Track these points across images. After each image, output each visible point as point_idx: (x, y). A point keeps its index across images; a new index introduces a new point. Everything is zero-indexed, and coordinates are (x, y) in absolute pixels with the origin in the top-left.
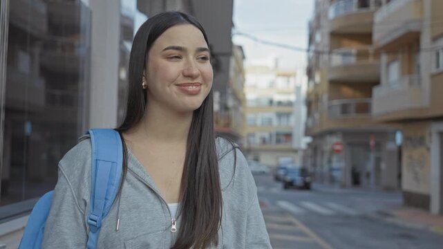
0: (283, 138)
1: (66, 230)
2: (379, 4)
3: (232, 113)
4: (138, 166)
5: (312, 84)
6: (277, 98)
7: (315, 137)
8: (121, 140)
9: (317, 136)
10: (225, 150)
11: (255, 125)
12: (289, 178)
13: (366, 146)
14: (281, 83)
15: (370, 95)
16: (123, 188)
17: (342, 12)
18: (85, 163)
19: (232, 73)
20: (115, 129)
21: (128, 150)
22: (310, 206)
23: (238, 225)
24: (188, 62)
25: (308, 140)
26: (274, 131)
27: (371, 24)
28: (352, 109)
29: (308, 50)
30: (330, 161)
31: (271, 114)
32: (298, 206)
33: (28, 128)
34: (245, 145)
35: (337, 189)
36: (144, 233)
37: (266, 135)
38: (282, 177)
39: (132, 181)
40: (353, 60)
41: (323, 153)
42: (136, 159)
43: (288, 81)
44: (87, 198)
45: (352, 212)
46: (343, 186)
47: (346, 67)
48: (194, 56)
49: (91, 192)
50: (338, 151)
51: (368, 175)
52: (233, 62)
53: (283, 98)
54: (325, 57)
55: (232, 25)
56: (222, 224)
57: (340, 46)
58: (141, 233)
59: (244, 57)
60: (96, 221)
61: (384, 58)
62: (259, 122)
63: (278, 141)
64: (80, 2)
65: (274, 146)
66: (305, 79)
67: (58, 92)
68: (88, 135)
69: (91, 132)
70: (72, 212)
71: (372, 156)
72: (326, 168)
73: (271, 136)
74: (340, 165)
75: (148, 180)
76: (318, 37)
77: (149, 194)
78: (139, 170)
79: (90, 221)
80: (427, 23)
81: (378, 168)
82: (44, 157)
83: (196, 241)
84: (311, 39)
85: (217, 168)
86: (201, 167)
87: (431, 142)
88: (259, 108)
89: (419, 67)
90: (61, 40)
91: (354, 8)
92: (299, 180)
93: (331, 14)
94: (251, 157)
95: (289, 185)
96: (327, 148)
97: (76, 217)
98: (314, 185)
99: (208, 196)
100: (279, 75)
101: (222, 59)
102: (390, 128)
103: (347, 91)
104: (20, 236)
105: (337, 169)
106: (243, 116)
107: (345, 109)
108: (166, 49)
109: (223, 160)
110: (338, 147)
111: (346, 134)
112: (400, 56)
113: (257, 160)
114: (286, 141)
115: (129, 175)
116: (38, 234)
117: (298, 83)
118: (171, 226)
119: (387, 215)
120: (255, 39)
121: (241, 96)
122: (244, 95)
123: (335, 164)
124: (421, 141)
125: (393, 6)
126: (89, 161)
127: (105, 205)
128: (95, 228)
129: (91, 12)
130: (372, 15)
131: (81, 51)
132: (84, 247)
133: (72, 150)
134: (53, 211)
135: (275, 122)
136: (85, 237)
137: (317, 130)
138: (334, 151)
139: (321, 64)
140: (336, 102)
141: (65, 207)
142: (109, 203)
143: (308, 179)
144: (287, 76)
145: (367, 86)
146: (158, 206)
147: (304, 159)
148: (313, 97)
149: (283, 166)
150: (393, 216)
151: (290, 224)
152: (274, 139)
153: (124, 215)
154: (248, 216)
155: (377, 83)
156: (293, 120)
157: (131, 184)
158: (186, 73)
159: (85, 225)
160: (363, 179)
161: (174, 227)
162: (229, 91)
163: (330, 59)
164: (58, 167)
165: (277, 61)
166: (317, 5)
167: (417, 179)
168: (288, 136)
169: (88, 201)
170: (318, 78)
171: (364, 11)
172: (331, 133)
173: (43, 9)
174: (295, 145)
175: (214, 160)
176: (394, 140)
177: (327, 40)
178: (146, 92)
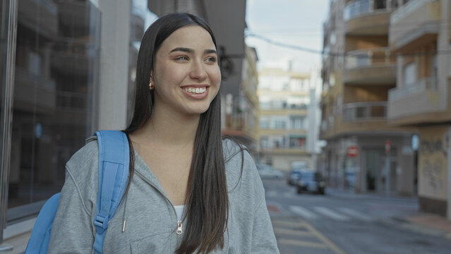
0: (296, 142)
1: (72, 231)
2: (395, 5)
3: (245, 116)
4: (145, 168)
5: (326, 87)
6: (291, 101)
7: (329, 141)
8: (127, 142)
9: (332, 140)
10: (232, 152)
11: (268, 129)
12: (302, 183)
13: (381, 150)
14: (295, 85)
15: (386, 98)
16: (130, 190)
17: (357, 13)
18: (91, 165)
19: (245, 75)
20: (123, 131)
21: (135, 152)
22: (324, 211)
23: (244, 228)
24: (195, 65)
25: (323, 143)
26: (287, 135)
27: (388, 25)
28: (368, 112)
29: (323, 53)
30: (344, 166)
31: (285, 118)
32: (312, 211)
33: (38, 130)
34: (258, 149)
35: (351, 195)
36: (151, 234)
37: (280, 139)
38: (295, 182)
39: (138, 183)
40: (368, 62)
41: (337, 157)
42: (142, 161)
43: (302, 84)
44: (94, 200)
45: (366, 218)
46: (358, 191)
47: (361, 70)
48: (202, 58)
49: (98, 194)
50: (353, 155)
51: (384, 180)
52: (246, 64)
53: (297, 101)
54: (340, 60)
55: (245, 26)
56: (228, 227)
57: (355, 48)
58: (147, 235)
59: (257, 59)
60: (102, 223)
61: (401, 61)
62: (272, 125)
63: (292, 145)
64: (90, 2)
65: (288, 150)
66: (320, 81)
67: (68, 94)
68: (95, 137)
69: (98, 133)
70: (79, 213)
71: (388, 161)
72: (340, 173)
73: (284, 140)
74: (355, 170)
75: (155, 182)
76: (333, 39)
77: (156, 196)
78: (145, 171)
79: (96, 222)
80: (445, 24)
81: (393, 173)
82: (54, 160)
83: (201, 244)
84: (326, 41)
85: (224, 171)
86: (208, 170)
87: (448, 146)
88: (272, 111)
89: (436, 69)
90: (71, 41)
91: (370, 10)
92: (312, 185)
93: (347, 15)
94: (263, 161)
95: (302, 190)
96: (342, 152)
97: (83, 219)
98: (328, 190)
99: (215, 198)
100: (293, 78)
101: (235, 61)
102: (406, 132)
103: (362, 94)
104: (27, 238)
105: (352, 174)
106: (256, 119)
107: (360, 112)
108: (173, 51)
109: (230, 162)
110: (353, 152)
111: (361, 138)
112: (417, 59)
113: (270, 164)
114: (300, 146)
115: (135, 177)
116: (45, 235)
117: (313, 85)
118: (177, 228)
119: (402, 221)
120: (269, 41)
121: (253, 99)
122: (257, 98)
123: (350, 169)
124: (438, 146)
125: (411, 7)
126: (96, 163)
127: (111, 206)
128: (101, 229)
129: (101, 14)
130: (388, 16)
131: (91, 53)
132: (90, 248)
133: (79, 151)
134: (60, 213)
135: (289, 125)
136: (92, 239)
137: (331, 134)
138: (348, 156)
139: (336, 66)
140: (351, 106)
141: (71, 208)
142: (115, 204)
143: (322, 184)
144: (302, 78)
145: (383, 89)
146: (165, 208)
147: (318, 164)
148: (327, 101)
149: (296, 170)
150: (408, 222)
151: (303, 229)
152: (288, 142)
153: (130, 217)
154: (255, 219)
155: (393, 86)
156: (307, 124)
157: (138, 186)
158: (193, 75)
159: (91, 227)
160: (379, 185)
161: (180, 229)
162: (242, 93)
163: (345, 61)
164: (65, 169)
165: (291, 64)
166: (332, 5)
167: (433, 184)
168: (302, 140)
169: (94, 202)
170: (332, 81)
171: (380, 12)
172: (346, 136)
173: (53, 9)
174: (309, 149)
175: (221, 163)
176: (410, 144)
177: (342, 42)
178: (153, 92)
